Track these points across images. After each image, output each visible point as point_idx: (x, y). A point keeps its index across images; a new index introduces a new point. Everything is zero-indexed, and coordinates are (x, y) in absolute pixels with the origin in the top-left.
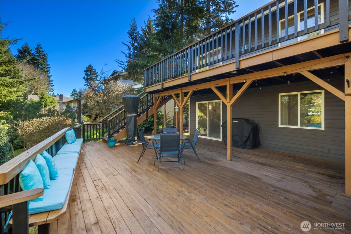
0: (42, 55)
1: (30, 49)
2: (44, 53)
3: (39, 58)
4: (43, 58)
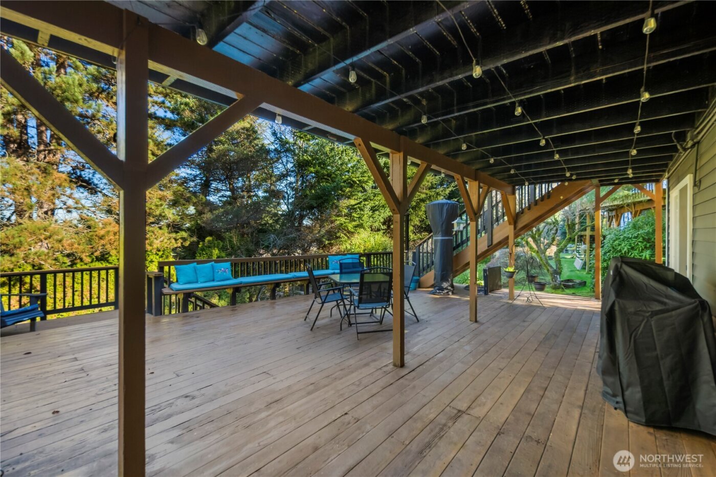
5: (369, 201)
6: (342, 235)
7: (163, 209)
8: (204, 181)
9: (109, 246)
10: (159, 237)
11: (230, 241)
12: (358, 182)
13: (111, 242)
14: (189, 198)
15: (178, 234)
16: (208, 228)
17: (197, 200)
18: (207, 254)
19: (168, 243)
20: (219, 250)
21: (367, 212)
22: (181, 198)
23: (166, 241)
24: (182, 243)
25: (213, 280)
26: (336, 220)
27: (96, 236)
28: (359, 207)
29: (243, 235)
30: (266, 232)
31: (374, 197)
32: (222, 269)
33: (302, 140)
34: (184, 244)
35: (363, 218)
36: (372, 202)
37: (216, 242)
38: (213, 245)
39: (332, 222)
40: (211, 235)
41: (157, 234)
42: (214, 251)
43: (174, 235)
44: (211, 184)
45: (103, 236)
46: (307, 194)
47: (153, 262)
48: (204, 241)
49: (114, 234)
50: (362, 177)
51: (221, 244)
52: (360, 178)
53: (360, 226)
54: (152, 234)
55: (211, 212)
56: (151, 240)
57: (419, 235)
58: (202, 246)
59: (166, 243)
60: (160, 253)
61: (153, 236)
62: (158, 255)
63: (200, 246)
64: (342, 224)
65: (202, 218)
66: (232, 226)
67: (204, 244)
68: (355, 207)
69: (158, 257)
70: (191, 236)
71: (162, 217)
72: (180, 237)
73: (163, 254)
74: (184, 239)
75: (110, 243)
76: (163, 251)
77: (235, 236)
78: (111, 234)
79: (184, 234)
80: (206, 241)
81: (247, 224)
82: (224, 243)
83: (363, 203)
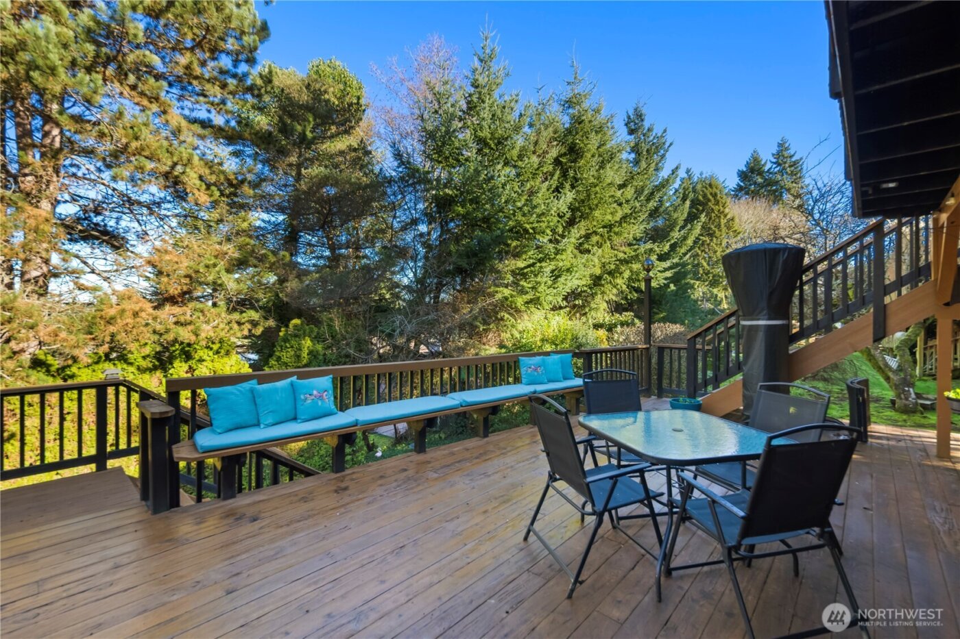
0: (790, 166)
1: (763, 163)
2: (793, 159)
3: (783, 175)
4: (792, 174)
5: (548, 261)
6: (507, 316)
7: (218, 273)
8: (289, 232)
9: (124, 334)
10: (211, 320)
11: (330, 326)
12: (531, 231)
13: (127, 328)
14: (265, 256)
15: (244, 315)
16: (294, 305)
17: (275, 259)
18: (292, 347)
19: (226, 330)
20: (311, 340)
21: (545, 278)
22: (252, 256)
23: (222, 326)
24: (250, 331)
25: (295, 419)
26: (497, 292)
27: (101, 317)
28: (532, 272)
29: (349, 316)
30: (385, 311)
31: (556, 254)
32: (315, 392)
33: (441, 165)
34: (253, 331)
35: (540, 289)
36: (553, 263)
37: (307, 327)
38: (301, 332)
39: (491, 295)
40: (299, 317)
41: (208, 315)
42: (303, 342)
43: (236, 316)
44: (300, 237)
45: (113, 318)
46: (450, 251)
47: (204, 360)
48: (287, 326)
49: (134, 315)
50: (538, 222)
51: (316, 330)
52: (535, 225)
53: (535, 302)
54: (200, 314)
55: (300, 279)
56: (197, 325)
57: (618, 315)
58: (285, 335)
59: (222, 330)
60: (215, 347)
61: (201, 317)
62: (211, 349)
63: (281, 334)
64: (506, 299)
65: (283, 288)
66: (332, 302)
67: (287, 331)
68: (525, 271)
69: (211, 353)
70: (266, 318)
71: (217, 286)
72: (246, 319)
73: (220, 348)
74: (254, 324)
75: (126, 331)
76: (220, 342)
77: (338, 318)
78: (129, 314)
79: (253, 315)
80: (291, 326)
81: (356, 299)
82: (320, 329)
83: (538, 264)
